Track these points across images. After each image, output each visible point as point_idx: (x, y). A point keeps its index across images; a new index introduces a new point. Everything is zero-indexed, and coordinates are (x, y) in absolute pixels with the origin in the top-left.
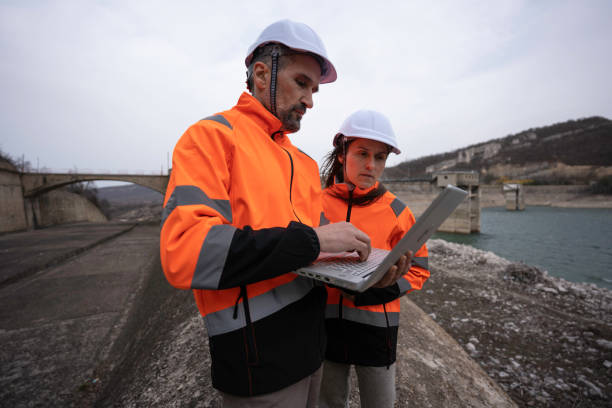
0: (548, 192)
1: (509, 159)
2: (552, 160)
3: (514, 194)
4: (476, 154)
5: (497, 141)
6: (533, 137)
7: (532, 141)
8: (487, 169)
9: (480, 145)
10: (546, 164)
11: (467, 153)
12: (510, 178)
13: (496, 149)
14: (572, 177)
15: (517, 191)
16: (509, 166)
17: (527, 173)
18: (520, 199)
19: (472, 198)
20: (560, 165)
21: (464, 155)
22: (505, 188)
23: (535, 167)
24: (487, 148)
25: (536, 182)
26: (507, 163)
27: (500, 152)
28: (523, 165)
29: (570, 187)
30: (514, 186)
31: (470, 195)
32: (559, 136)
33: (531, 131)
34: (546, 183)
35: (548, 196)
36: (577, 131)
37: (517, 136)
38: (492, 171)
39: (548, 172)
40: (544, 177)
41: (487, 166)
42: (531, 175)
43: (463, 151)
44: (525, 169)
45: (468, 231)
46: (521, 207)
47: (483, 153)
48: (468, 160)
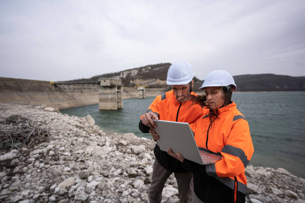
0: (155, 91)
1: (141, 77)
2: (156, 78)
3: (142, 92)
4: (128, 74)
5: (136, 69)
6: (150, 68)
7: (149, 70)
8: (133, 81)
9: (130, 70)
10: (154, 80)
11: (124, 73)
12: (141, 85)
13: (136, 72)
14: (162, 85)
15: (143, 90)
16: (141, 80)
17: (148, 83)
18: (144, 94)
19: (118, 92)
20: (158, 80)
21: (123, 74)
22: (138, 89)
23: (151, 81)
24: (133, 72)
25: (151, 87)
26: (140, 78)
27: (138, 74)
28: (146, 80)
29: (162, 89)
30: (142, 88)
31: (117, 90)
32: (158, 69)
33: (149, 66)
34: (154, 87)
35: (155, 92)
36: (164, 67)
37: (144, 67)
38: (135, 82)
39: (155, 83)
40: (153, 85)
41: (133, 79)
42: (149, 84)
43: (123, 72)
44: (147, 81)
45: (117, 108)
46: (145, 97)
47: (131, 73)
48: (125, 76)
